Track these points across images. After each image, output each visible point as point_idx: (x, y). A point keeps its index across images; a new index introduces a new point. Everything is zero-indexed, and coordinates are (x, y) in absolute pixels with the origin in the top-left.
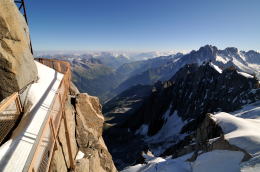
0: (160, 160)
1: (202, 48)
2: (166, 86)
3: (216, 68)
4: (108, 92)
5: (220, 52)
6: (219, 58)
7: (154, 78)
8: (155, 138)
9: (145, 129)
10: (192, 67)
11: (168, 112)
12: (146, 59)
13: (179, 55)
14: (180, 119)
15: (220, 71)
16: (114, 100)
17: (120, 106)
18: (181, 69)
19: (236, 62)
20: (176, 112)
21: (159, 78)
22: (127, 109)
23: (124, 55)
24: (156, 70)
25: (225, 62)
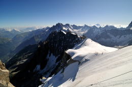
0: (50, 78)
2: (45, 43)
3: (64, 32)
6: (64, 28)
7: (38, 40)
8: (45, 70)
9: (38, 67)
12: (31, 31)
13: (48, 28)
15: (65, 33)
16: (14, 57)
17: (20, 60)
19: (70, 29)
20: (52, 54)
21: (40, 40)
22: (25, 60)
23: (15, 29)
24: (38, 36)
25: (66, 30)
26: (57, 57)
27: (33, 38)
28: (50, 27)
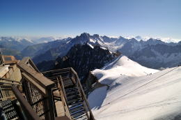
1: (82, 35)
2: (64, 60)
3: (91, 46)
5: (91, 37)
6: (91, 40)
7: (55, 55)
10: (79, 46)
12: (46, 42)
13: (69, 39)
18: (72, 48)
19: (99, 42)
21: (59, 54)
24: (55, 50)
27: (48, 53)
28: (73, 37)
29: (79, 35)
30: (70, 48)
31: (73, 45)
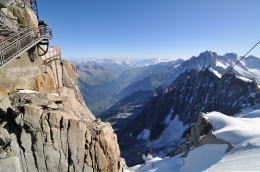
0: (158, 159)
1: (202, 54)
2: (166, 91)
3: (216, 73)
4: (110, 98)
5: (220, 58)
6: (219, 64)
7: (155, 83)
8: (157, 143)
9: (146, 133)
10: (192, 72)
11: (169, 116)
12: (147, 65)
13: (180, 61)
14: (181, 123)
15: (219, 76)
16: (116, 106)
17: (122, 111)
18: (181, 75)
19: (237, 68)
20: (177, 117)
21: (160, 83)
22: (129, 114)
24: (157, 76)
25: (225, 67)
26: (187, 126)
27: (147, 80)
28: (185, 59)
29: (197, 55)
30: (178, 75)
31: (184, 71)
